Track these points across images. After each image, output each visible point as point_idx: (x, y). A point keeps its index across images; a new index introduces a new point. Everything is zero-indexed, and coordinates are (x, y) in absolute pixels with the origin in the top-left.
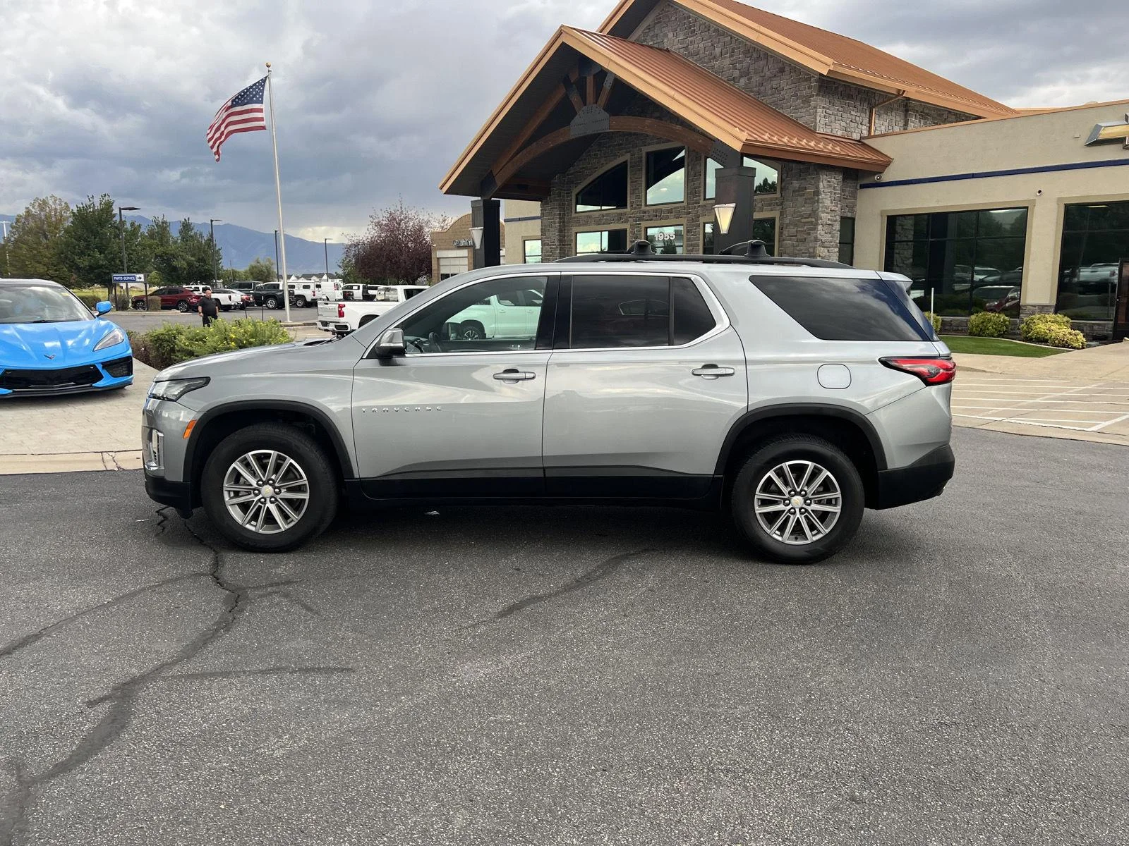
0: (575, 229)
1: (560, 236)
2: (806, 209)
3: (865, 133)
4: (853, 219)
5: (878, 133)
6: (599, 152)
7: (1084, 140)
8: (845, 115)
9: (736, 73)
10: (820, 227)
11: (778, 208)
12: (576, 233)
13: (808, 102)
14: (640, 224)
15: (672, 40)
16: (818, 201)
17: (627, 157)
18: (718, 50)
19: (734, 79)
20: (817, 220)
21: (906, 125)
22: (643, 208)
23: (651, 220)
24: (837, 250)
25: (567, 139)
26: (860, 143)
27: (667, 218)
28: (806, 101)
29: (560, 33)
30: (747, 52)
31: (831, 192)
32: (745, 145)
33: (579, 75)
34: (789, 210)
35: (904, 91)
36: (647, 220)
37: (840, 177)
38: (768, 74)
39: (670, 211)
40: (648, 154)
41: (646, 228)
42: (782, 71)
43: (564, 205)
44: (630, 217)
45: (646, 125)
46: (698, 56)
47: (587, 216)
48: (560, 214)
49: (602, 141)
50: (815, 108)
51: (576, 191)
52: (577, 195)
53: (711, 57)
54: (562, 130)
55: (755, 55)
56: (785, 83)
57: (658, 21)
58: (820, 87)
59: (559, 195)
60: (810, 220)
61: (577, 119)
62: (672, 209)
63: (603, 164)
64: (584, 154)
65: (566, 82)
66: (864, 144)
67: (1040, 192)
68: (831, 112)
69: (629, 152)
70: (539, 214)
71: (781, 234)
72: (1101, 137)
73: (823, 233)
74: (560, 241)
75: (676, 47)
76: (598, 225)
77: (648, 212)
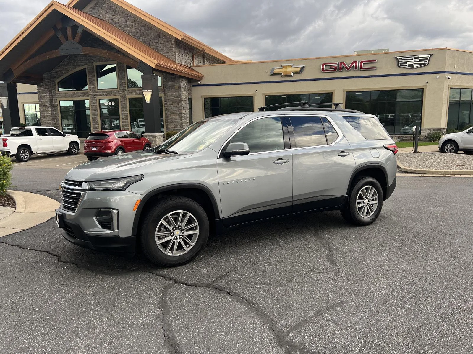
0: (58, 99)
1: (50, 102)
2: (176, 94)
3: (192, 65)
4: (191, 99)
5: (196, 65)
7: (269, 73)
8: (185, 57)
9: (138, 34)
10: (182, 101)
11: (163, 93)
12: (60, 101)
13: (172, 50)
14: (96, 98)
15: (105, 15)
16: (180, 91)
17: (85, 66)
18: (128, 23)
19: (137, 37)
20: (181, 98)
21: (204, 63)
22: (97, 90)
23: (102, 96)
24: (188, 111)
25: (57, 55)
26: (191, 68)
27: (110, 95)
28: (171, 49)
29: (52, 4)
30: (142, 26)
31: (184, 87)
32: (157, 65)
33: (63, 25)
34: (169, 94)
35: (205, 50)
36: (99, 96)
37: (187, 82)
38: (153, 36)
39: (111, 92)
40: (96, 66)
41: (99, 100)
42: (159, 36)
43: (51, 87)
44: (90, 94)
46: (119, 25)
47: (65, 93)
48: (49, 92)
50: (175, 52)
51: (57, 81)
52: (58, 83)
53: (125, 26)
54: (53, 51)
55: (146, 28)
56: (161, 41)
57: (96, 6)
58: (176, 44)
59: (48, 82)
60: (178, 98)
61: (63, 47)
63: (72, 69)
64: (61, 64)
65: (55, 28)
66: (192, 69)
67: (257, 91)
68: (180, 55)
69: (87, 64)
70: (36, 91)
71: (165, 104)
72: (275, 72)
73: (183, 104)
74: (51, 105)
75: (107, 19)
76: (72, 97)
77: (100, 92)
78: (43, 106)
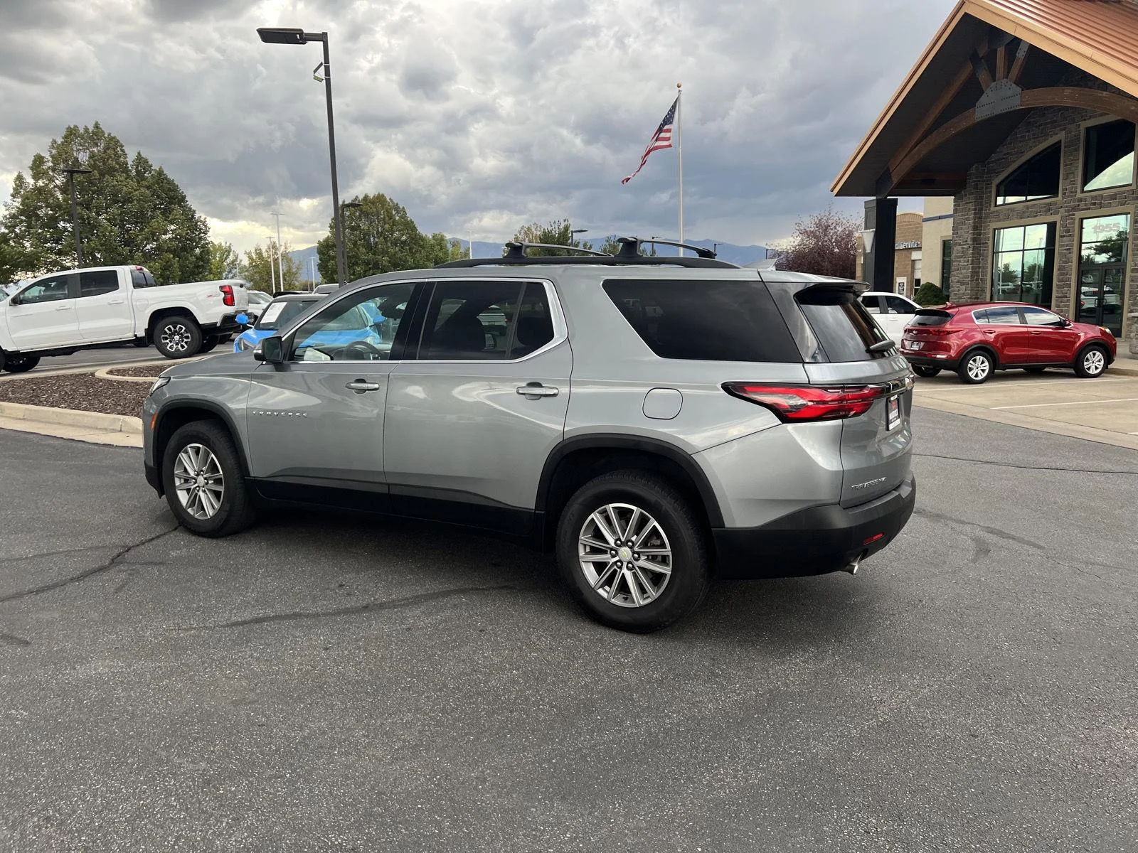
0: (993, 225)
1: (974, 234)
6: (1027, 134)
12: (995, 230)
14: (1074, 215)
17: (1061, 136)
22: (1079, 195)
23: (1089, 209)
25: (971, 123)
27: (1110, 205)
33: (989, 48)
36: (1083, 210)
39: (1114, 197)
40: (1088, 130)
41: (1082, 220)
43: (981, 198)
44: (1061, 207)
45: (1064, 96)
47: (1008, 209)
48: (975, 209)
49: (1032, 120)
51: (996, 181)
52: (998, 186)
54: (966, 113)
59: (976, 187)
61: (984, 99)
62: (1116, 194)
63: (1031, 147)
64: (1009, 137)
65: (975, 58)
69: (1064, 130)
70: (952, 211)
74: (974, 239)
76: (1021, 218)
77: (1086, 200)
78: (960, 245)
